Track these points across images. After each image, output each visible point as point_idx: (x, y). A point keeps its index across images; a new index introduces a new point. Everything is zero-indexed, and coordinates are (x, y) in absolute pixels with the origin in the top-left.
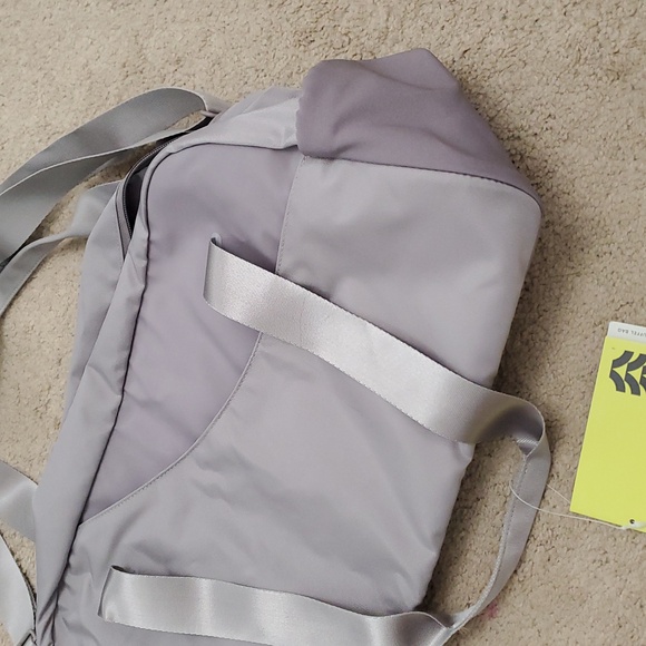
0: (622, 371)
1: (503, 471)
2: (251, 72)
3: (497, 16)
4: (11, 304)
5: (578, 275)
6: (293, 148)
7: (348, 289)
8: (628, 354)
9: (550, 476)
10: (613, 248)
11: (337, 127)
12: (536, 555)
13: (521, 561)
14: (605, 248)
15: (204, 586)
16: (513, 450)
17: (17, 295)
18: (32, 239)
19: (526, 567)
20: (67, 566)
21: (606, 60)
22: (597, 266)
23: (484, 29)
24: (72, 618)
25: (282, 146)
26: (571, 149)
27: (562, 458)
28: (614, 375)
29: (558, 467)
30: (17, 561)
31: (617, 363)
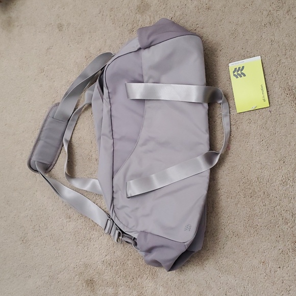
0: (236, 73)
1: (218, 112)
2: (120, 45)
3: (176, 7)
4: (72, 134)
5: (217, 57)
6: (140, 49)
7: (163, 78)
8: (236, 69)
9: (230, 107)
10: (223, 47)
11: (148, 38)
12: (234, 128)
13: (231, 132)
14: (221, 48)
15: (153, 176)
16: (218, 105)
17: (74, 130)
18: (74, 110)
19: (233, 133)
20: (113, 192)
21: (205, 6)
22: (221, 53)
23: (174, 11)
24: (119, 206)
25: (136, 50)
26: (204, 30)
27: (231, 102)
28: (234, 75)
29: (231, 104)
30: (97, 204)
31: (234, 72)
